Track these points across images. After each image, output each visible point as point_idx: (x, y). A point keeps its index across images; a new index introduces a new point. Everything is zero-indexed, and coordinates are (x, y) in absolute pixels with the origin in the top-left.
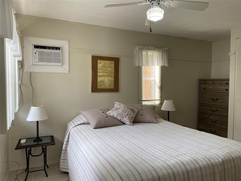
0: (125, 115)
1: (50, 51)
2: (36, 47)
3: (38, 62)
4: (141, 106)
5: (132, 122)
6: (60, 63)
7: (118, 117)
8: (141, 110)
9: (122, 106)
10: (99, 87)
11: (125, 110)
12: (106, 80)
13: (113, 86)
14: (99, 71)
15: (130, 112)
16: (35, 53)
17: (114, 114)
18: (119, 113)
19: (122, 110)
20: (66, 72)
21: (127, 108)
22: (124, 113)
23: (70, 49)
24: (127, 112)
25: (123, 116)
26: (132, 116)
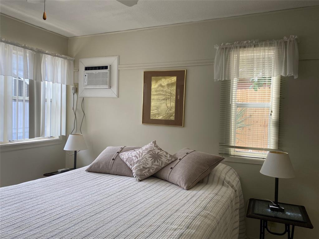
1: (97, 72)
2: (87, 69)
3: (88, 85)
4: (187, 153)
5: (140, 175)
6: (107, 85)
7: (127, 163)
8: (179, 159)
9: (144, 148)
10: (153, 117)
11: (141, 154)
12: (163, 106)
13: (174, 116)
14: (153, 93)
15: (146, 159)
16: (86, 76)
17: (125, 157)
18: (129, 157)
19: (137, 153)
20: (115, 95)
21: (146, 151)
22: (136, 158)
23: (119, 66)
24: (141, 158)
25: (131, 162)
26: (146, 165)
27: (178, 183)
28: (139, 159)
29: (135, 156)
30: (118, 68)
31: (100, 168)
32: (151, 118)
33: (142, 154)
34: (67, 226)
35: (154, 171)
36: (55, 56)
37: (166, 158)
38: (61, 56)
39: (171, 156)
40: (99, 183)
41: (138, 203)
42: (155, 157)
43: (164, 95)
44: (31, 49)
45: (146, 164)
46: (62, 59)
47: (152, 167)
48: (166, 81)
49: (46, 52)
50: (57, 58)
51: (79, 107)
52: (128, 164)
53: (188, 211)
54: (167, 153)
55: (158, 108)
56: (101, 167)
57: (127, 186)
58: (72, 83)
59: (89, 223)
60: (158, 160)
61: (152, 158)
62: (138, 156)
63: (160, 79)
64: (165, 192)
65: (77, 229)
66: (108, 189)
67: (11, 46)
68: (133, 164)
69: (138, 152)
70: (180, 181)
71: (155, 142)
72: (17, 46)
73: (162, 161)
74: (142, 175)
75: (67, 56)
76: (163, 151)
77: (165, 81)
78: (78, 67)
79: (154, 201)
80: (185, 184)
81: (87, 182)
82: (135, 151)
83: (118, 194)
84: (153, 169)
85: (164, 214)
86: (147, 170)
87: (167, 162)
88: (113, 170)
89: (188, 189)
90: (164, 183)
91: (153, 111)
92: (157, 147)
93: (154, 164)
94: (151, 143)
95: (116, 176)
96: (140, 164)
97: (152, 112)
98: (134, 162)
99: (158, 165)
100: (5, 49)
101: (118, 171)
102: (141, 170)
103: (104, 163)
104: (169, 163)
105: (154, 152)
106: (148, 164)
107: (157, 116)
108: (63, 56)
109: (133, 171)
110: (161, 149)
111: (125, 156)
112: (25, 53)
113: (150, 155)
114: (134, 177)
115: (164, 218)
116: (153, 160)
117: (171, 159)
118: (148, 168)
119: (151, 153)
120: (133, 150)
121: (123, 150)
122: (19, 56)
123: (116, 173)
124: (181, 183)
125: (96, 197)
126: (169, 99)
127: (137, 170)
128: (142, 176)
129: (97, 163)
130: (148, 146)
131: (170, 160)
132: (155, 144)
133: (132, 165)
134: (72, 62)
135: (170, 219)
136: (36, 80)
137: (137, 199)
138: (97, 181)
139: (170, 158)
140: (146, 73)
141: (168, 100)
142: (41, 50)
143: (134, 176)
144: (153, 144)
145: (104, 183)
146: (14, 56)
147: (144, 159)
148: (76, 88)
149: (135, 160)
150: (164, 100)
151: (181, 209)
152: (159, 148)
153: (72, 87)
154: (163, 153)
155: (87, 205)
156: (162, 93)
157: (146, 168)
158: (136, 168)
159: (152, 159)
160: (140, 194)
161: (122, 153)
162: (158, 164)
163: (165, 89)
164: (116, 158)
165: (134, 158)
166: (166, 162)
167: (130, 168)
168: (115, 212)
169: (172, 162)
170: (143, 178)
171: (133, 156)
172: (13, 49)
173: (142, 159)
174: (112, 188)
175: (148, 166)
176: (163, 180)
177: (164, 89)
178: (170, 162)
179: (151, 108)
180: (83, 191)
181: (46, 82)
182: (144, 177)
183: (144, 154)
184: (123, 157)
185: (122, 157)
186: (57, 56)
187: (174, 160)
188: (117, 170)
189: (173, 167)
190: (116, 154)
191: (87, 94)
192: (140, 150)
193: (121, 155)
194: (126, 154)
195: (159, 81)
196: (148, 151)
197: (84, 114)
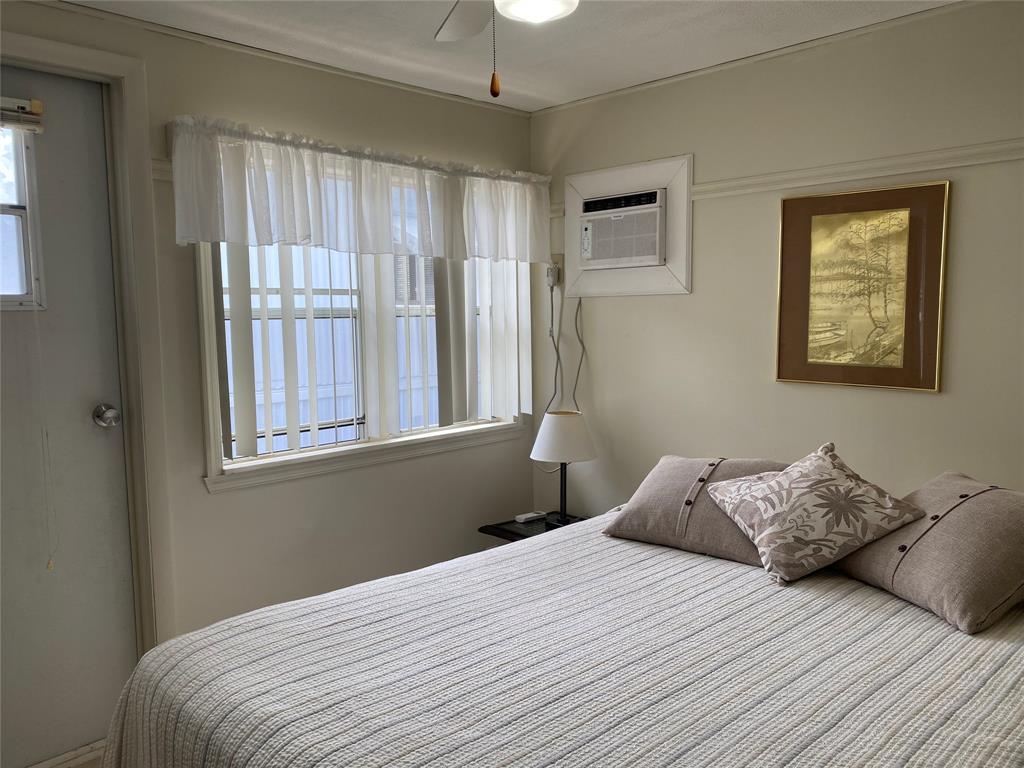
0: (765, 517)
1: (623, 214)
2: (590, 206)
3: (594, 258)
4: (962, 497)
5: (787, 564)
6: (655, 254)
7: (737, 518)
8: (933, 518)
9: (795, 470)
10: (818, 358)
11: (784, 493)
12: (856, 317)
13: (899, 352)
14: (818, 274)
15: (804, 509)
16: (586, 229)
17: (727, 499)
18: (743, 501)
19: (770, 487)
20: (679, 286)
21: (805, 485)
22: (768, 505)
23: (696, 188)
24: (786, 507)
25: (752, 518)
26: (806, 533)
27: (933, 607)
28: (779, 509)
29: (766, 499)
30: (690, 194)
31: (648, 528)
32: (810, 360)
33: (790, 493)
34: (586, 731)
35: (835, 552)
36: (499, 177)
37: (879, 509)
38: (513, 176)
39: (897, 504)
40: (651, 580)
41: (798, 672)
42: (840, 505)
43: (860, 279)
44: (436, 168)
45: (807, 529)
46: (517, 184)
47: (826, 540)
48: (868, 229)
49: (475, 171)
50: (502, 182)
51: (569, 329)
52: (742, 525)
53: (994, 726)
54: (881, 493)
55: (835, 326)
56: (651, 524)
57: (747, 602)
58: (548, 255)
59: (650, 726)
60: (851, 517)
61: (826, 510)
62: (776, 500)
63: (845, 222)
64: (886, 634)
65: (618, 747)
66: (684, 607)
67: (387, 167)
68: (760, 525)
69: (773, 483)
70: (942, 600)
71: (832, 450)
72: (400, 163)
73: (865, 521)
74: (794, 566)
75: (530, 173)
76: (864, 482)
77: (862, 229)
78: (563, 203)
79: (851, 668)
80: (964, 612)
81: (615, 576)
82: (760, 478)
83: (722, 627)
84: (829, 547)
85: (899, 729)
86: (809, 550)
87: (884, 524)
88: (691, 539)
89: (977, 630)
90: (877, 599)
91: (817, 336)
92: (842, 467)
93: (835, 529)
94: (820, 453)
95: (703, 559)
96: (785, 527)
97: (815, 341)
98: (762, 520)
99: (851, 535)
100: (374, 176)
101: (706, 542)
102: (789, 549)
103: (659, 512)
104: (890, 527)
105: (833, 488)
106: (813, 529)
107: (833, 354)
108: (520, 174)
109: (761, 550)
110: (857, 478)
111: (727, 493)
112: (421, 179)
113: (820, 496)
114: (767, 568)
115: (904, 742)
116: (831, 515)
117: (900, 516)
118: (813, 542)
119: (824, 490)
120: (755, 477)
121: (718, 474)
122: (406, 190)
123: (701, 549)
124: (945, 607)
125: (654, 633)
126: (882, 293)
127: (773, 546)
128: (791, 569)
129: (638, 513)
130: (808, 464)
131: (895, 519)
132: (834, 457)
133: (756, 528)
134: (545, 190)
135: (926, 750)
136: (451, 258)
137: (788, 654)
138: (644, 573)
139: (896, 513)
140: (787, 205)
141: (873, 296)
142: (462, 165)
143: (766, 563)
144: (828, 460)
145: (668, 582)
146: (395, 191)
147: (799, 511)
148: (559, 270)
149: (766, 510)
150: (859, 294)
151: (962, 714)
152: (849, 473)
153: (545, 267)
154: (867, 491)
155: (631, 659)
156: (850, 270)
157: (807, 543)
158: (771, 541)
159: (827, 514)
160: (795, 635)
161: (715, 484)
162: (851, 530)
163: (863, 258)
164: (697, 499)
165: (761, 504)
166: (878, 525)
167: (746, 537)
168: (725, 696)
169: (904, 526)
170: (794, 576)
171: (757, 499)
172: (393, 174)
173: (792, 509)
174: (697, 601)
175: (813, 536)
176: (871, 585)
177: (861, 258)
178: (895, 524)
179: (810, 326)
180: (610, 605)
181: (477, 259)
182: (800, 572)
183: (796, 493)
184: (720, 497)
185: (718, 497)
186: (506, 178)
187: (909, 517)
188: (702, 540)
189: (908, 543)
190: (695, 485)
191: (593, 287)
192: (781, 477)
193: (716, 490)
194: (733, 489)
195: (839, 230)
196: (812, 485)
197: (584, 347)
